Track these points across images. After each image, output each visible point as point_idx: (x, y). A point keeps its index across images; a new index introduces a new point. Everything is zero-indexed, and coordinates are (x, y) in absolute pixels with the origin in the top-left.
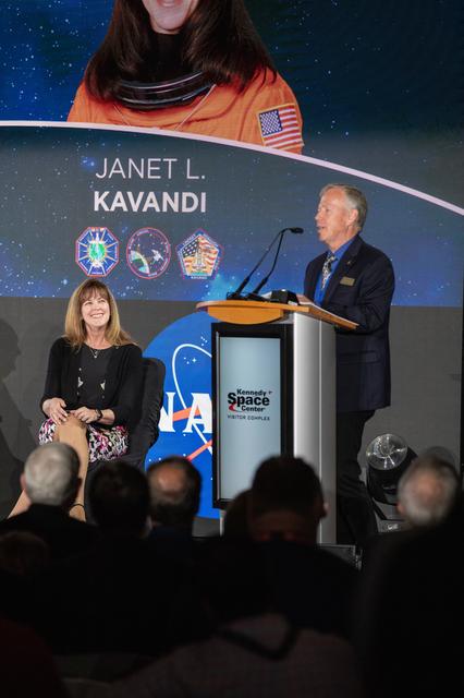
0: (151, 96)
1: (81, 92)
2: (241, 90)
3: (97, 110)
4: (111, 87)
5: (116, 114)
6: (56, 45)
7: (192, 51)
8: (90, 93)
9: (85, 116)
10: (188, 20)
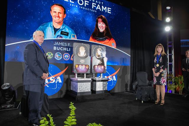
0: (99, 39)
1: (91, 37)
2: (110, 40)
3: (93, 40)
4: (94, 38)
5: (95, 41)
6: (87, 31)
7: (104, 35)
8: (92, 38)
9: (91, 40)
10: (104, 31)
